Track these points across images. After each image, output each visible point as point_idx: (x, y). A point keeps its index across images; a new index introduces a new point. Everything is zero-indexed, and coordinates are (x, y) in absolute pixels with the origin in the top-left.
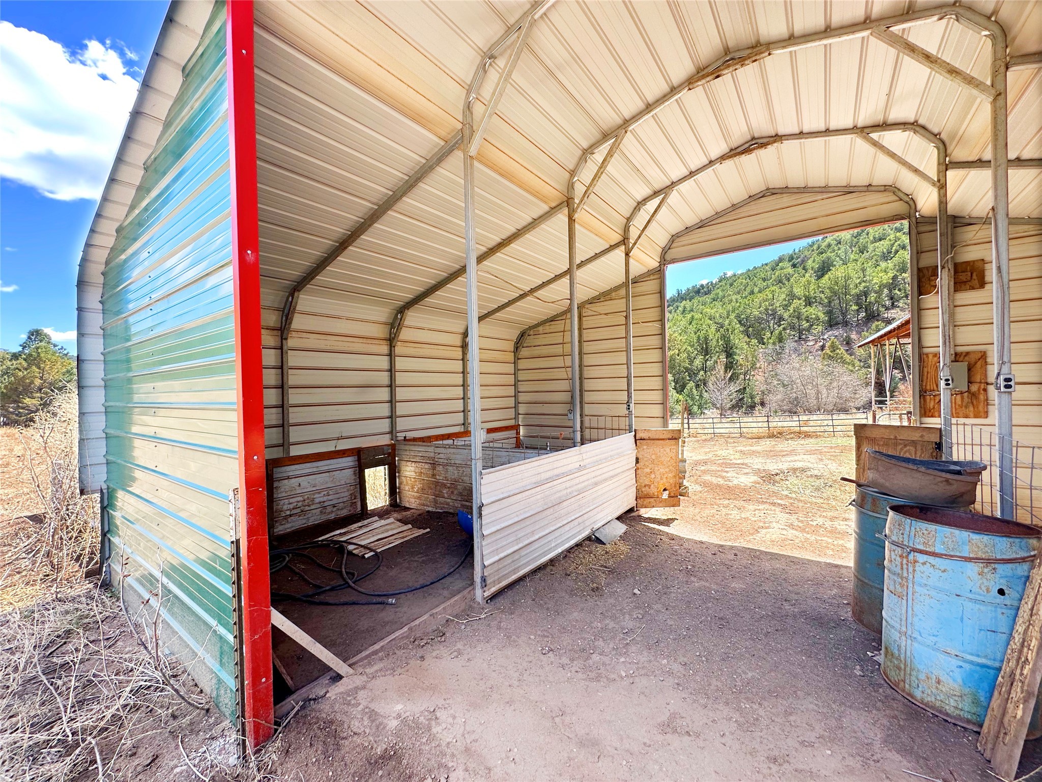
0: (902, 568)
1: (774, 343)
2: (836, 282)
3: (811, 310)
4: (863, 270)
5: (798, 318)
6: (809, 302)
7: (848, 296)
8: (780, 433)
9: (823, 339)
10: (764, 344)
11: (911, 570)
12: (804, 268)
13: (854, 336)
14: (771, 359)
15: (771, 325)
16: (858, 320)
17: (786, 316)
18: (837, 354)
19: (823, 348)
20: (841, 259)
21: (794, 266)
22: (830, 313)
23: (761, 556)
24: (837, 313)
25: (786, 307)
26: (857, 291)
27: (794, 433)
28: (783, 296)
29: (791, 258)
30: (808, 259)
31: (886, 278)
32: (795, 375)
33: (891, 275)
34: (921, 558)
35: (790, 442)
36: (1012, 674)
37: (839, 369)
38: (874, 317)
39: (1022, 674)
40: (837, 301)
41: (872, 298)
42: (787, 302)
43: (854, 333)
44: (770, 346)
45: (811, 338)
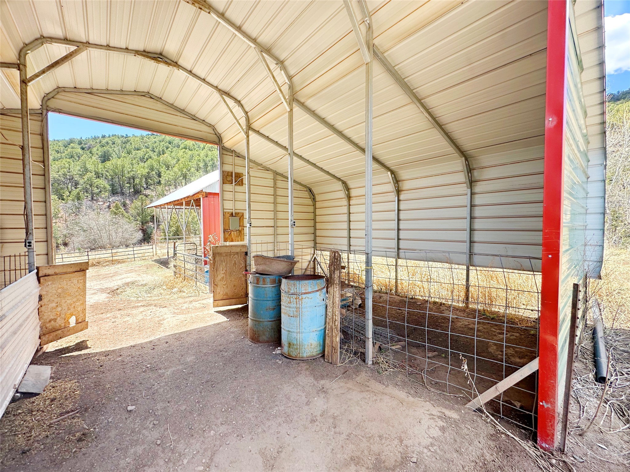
0: (297, 304)
1: (73, 200)
2: (116, 167)
3: (101, 181)
4: (132, 164)
5: (91, 186)
6: (98, 175)
7: (124, 177)
8: (98, 263)
9: (109, 202)
10: (63, 199)
11: (300, 303)
12: (91, 152)
13: (128, 202)
14: (71, 211)
15: (69, 187)
16: (130, 193)
17: (81, 181)
18: (120, 211)
19: (109, 207)
20: (116, 154)
21: (83, 149)
22: (112, 185)
23: (182, 336)
24: (117, 186)
25: (81, 176)
26: (129, 175)
27: (108, 261)
28: (78, 168)
29: (80, 143)
30: (93, 147)
31: (145, 171)
32: (93, 224)
33: (147, 170)
34: (304, 296)
35: (107, 267)
36: (332, 327)
37: (122, 221)
38: (138, 192)
39: (335, 326)
40: (117, 179)
41: (138, 182)
42: (81, 173)
43: (128, 200)
44: (70, 202)
45: (100, 200)
